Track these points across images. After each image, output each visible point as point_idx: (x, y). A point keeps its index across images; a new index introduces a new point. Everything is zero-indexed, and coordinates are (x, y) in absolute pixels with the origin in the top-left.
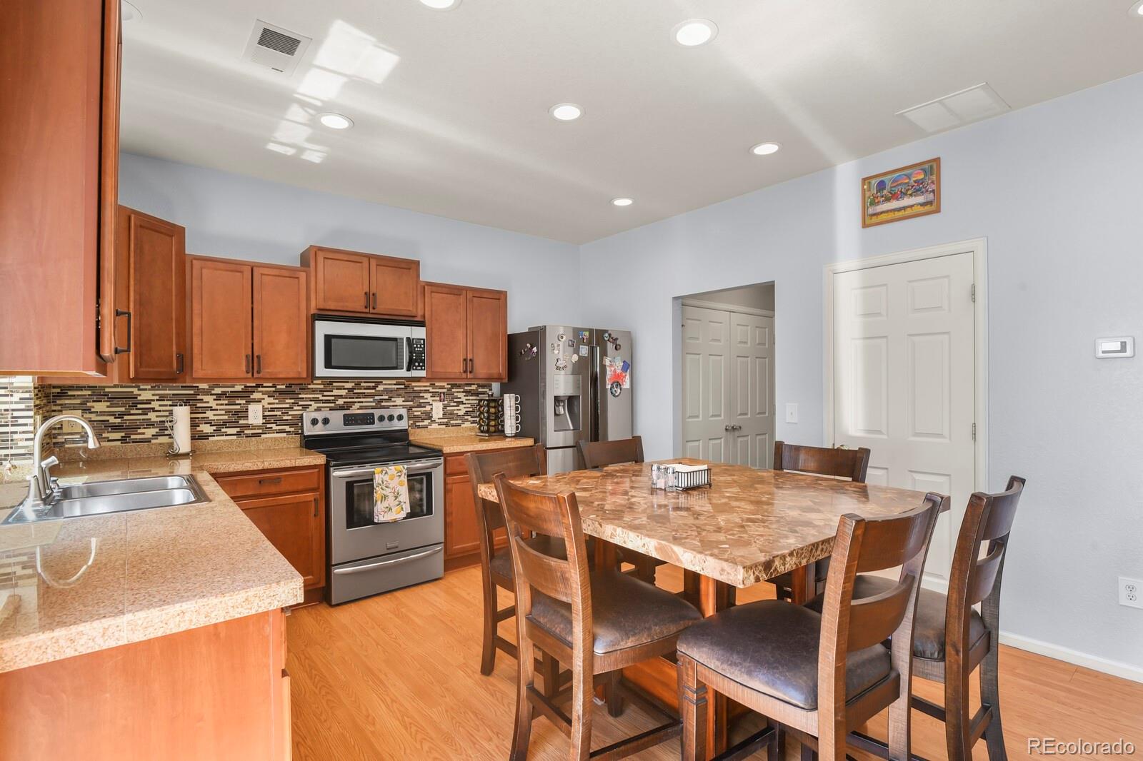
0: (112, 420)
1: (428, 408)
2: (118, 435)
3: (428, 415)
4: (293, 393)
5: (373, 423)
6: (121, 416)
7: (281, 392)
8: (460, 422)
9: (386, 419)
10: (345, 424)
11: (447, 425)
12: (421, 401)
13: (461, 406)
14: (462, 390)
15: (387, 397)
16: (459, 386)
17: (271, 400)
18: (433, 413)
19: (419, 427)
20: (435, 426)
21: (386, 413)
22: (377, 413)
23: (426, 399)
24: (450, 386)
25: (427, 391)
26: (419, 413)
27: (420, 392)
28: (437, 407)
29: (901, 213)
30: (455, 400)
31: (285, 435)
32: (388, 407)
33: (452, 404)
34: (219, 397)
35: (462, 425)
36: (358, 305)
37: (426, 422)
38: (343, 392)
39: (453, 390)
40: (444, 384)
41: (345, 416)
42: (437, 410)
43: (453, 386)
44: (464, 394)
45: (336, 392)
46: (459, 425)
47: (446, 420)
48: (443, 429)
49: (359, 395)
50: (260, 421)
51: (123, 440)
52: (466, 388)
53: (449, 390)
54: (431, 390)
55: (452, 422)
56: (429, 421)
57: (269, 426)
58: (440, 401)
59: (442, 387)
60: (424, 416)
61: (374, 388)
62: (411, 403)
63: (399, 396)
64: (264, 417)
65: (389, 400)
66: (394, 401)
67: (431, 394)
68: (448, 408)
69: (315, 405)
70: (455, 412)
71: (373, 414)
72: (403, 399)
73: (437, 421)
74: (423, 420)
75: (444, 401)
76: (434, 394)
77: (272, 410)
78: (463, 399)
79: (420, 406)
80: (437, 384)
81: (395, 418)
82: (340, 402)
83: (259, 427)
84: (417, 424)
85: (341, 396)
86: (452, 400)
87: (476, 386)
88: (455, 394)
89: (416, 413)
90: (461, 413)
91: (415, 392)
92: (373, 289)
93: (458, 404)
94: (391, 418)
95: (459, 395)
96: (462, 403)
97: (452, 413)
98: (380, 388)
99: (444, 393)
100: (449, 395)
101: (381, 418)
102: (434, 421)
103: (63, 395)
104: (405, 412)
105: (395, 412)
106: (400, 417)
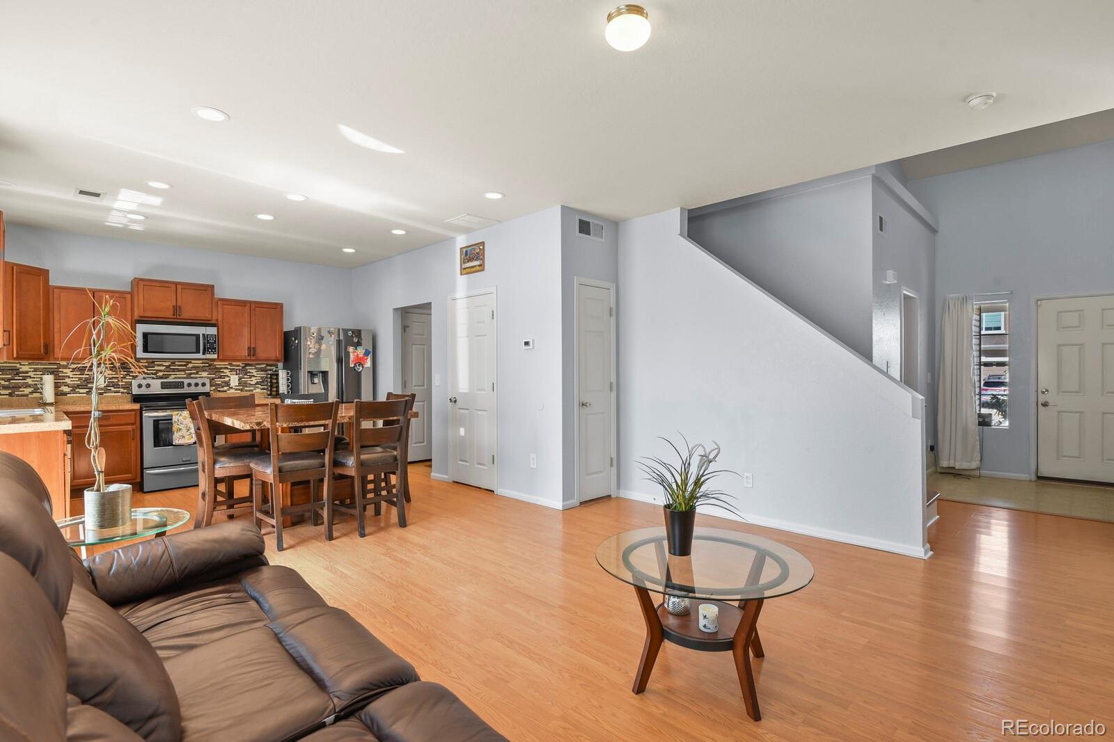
1: (227, 379)
3: (227, 384)
4: (126, 368)
5: (183, 387)
6: (8, 380)
7: (117, 368)
9: (193, 384)
10: (162, 388)
11: (241, 390)
12: (222, 374)
13: (253, 378)
14: (254, 368)
15: (195, 372)
16: (251, 365)
17: (111, 372)
18: (231, 382)
19: (219, 391)
20: (232, 391)
21: (193, 381)
22: (186, 381)
23: (226, 373)
24: (244, 365)
25: (227, 368)
26: (220, 382)
27: (221, 368)
29: (473, 269)
30: (248, 374)
31: (120, 394)
32: (196, 378)
33: (245, 377)
34: (74, 370)
35: (254, 391)
36: (169, 314)
37: (225, 388)
38: (163, 368)
39: (247, 368)
40: (240, 363)
41: (162, 383)
42: (234, 380)
43: (247, 365)
45: (156, 368)
47: (241, 387)
48: (238, 393)
49: (174, 370)
50: (102, 385)
53: (243, 367)
54: (229, 367)
55: (245, 388)
56: (228, 387)
57: (109, 388)
58: (237, 374)
59: (239, 366)
60: (223, 384)
61: (185, 365)
62: (213, 376)
63: (204, 371)
64: (105, 383)
65: (197, 373)
66: (200, 374)
67: (229, 370)
68: (243, 379)
69: (141, 376)
70: (248, 382)
71: (183, 382)
72: (207, 373)
73: (234, 387)
74: (223, 387)
75: (239, 375)
76: (231, 370)
77: (111, 378)
78: (255, 374)
79: (220, 377)
80: (234, 363)
81: (200, 385)
82: (160, 374)
83: (101, 389)
84: (218, 389)
85: (161, 371)
86: (246, 374)
87: (265, 365)
88: (248, 370)
89: (217, 382)
90: (252, 383)
91: (216, 368)
92: (179, 304)
93: (251, 377)
94: (197, 385)
95: (251, 371)
96: (254, 376)
97: (246, 383)
98: (190, 365)
99: (239, 370)
100: (243, 371)
101: (189, 384)
102: (232, 388)
104: (207, 381)
105: (200, 381)
106: (203, 384)
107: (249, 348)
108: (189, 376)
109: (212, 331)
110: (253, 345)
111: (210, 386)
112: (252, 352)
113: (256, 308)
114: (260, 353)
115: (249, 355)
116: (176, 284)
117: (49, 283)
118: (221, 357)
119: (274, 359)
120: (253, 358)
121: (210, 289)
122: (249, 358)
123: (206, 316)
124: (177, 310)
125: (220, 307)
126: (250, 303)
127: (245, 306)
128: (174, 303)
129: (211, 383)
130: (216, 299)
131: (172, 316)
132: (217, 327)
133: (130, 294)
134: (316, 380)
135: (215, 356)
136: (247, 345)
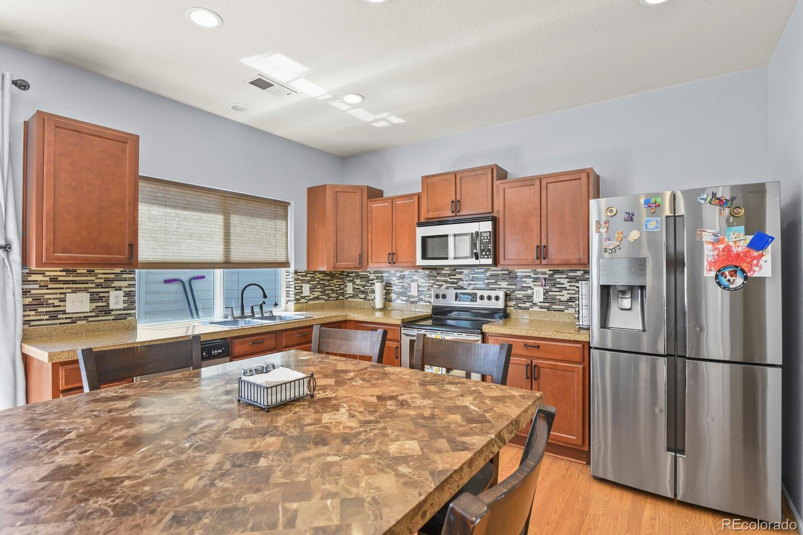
1: (529, 292)
2: (363, 296)
3: (529, 298)
4: (433, 276)
5: (476, 301)
6: (364, 286)
7: (427, 276)
8: (563, 307)
10: (455, 300)
11: (548, 309)
12: (523, 285)
13: (564, 292)
14: (565, 276)
15: (493, 281)
16: (562, 272)
17: (422, 281)
18: (535, 296)
19: (521, 308)
20: (536, 309)
21: (486, 293)
22: (479, 293)
23: (529, 283)
24: (551, 272)
25: (530, 277)
26: (521, 296)
27: (524, 277)
28: (538, 291)
30: (557, 286)
32: (494, 289)
33: (554, 289)
35: (566, 311)
36: (448, 212)
37: (528, 305)
38: (462, 276)
39: (555, 276)
40: (546, 270)
41: (457, 294)
42: (538, 294)
43: (556, 272)
44: (568, 280)
45: (458, 276)
46: (527, 309)
47: (548, 304)
48: (544, 313)
49: (473, 279)
50: (416, 294)
51: (365, 298)
52: (570, 274)
53: (552, 275)
54: (533, 276)
55: (553, 307)
56: (531, 304)
58: (542, 286)
59: (544, 273)
60: (525, 299)
61: (484, 273)
62: (514, 287)
63: (503, 280)
64: (418, 291)
65: (496, 283)
66: (500, 285)
67: (532, 280)
68: (550, 293)
70: (557, 297)
71: (476, 294)
72: (507, 283)
73: (539, 304)
74: (524, 302)
75: (545, 286)
76: (535, 279)
77: (423, 287)
78: (567, 285)
79: (522, 289)
80: (538, 270)
81: (493, 298)
83: (415, 298)
84: (520, 305)
86: (554, 285)
87: (582, 272)
88: (557, 280)
89: (518, 296)
91: (517, 277)
92: (458, 198)
93: (562, 289)
94: (489, 298)
95: (562, 281)
96: (566, 289)
97: (554, 298)
98: (488, 274)
99: (545, 279)
100: (550, 281)
101: (482, 298)
102: (535, 304)
103: (348, 276)
104: (501, 294)
105: (493, 294)
106: (497, 298)
107: (538, 246)
109: (487, 226)
110: (544, 243)
111: (506, 301)
112: (542, 253)
113: (548, 184)
114: (555, 255)
115: (538, 258)
116: (455, 174)
117: (368, 199)
118: (502, 261)
119: (574, 262)
120: (544, 262)
121: (490, 170)
122: (538, 262)
123: (485, 208)
124: (456, 204)
125: (501, 192)
126: (540, 179)
127: (533, 185)
128: (454, 199)
129: (507, 297)
130: (497, 183)
131: (451, 214)
132: (495, 220)
133: (419, 196)
134: (626, 303)
135: (489, 261)
136: (536, 243)
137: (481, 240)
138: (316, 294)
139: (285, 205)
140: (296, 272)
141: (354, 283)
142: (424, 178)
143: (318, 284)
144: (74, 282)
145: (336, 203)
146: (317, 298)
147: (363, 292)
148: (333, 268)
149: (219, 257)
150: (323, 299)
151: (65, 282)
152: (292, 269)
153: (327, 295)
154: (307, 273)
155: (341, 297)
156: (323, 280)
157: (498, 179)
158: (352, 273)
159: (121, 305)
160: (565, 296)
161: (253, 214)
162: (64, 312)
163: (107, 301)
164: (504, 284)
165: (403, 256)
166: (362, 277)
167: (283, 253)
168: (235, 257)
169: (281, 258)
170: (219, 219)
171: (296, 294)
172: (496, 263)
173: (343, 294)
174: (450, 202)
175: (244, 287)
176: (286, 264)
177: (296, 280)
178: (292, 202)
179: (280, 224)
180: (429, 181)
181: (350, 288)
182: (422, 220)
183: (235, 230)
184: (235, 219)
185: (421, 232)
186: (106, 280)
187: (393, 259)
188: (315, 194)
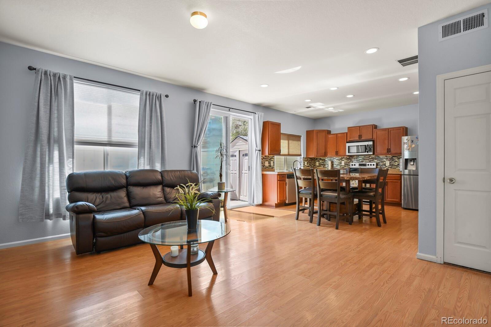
0: (322, 164)
1: (385, 163)
2: (323, 166)
4: (350, 159)
5: (366, 166)
6: (323, 163)
7: (348, 159)
10: (359, 166)
11: (391, 168)
13: (396, 163)
16: (395, 156)
17: (346, 160)
18: (386, 164)
22: (367, 163)
23: (384, 160)
24: (392, 156)
25: (385, 158)
26: (382, 164)
27: (383, 158)
28: (388, 163)
37: (384, 167)
40: (390, 156)
41: (359, 164)
45: (359, 159)
47: (391, 166)
49: (365, 159)
50: (344, 165)
51: (323, 167)
52: (398, 157)
53: (392, 158)
55: (393, 167)
58: (389, 161)
59: (390, 157)
62: (379, 161)
63: (376, 159)
64: (345, 164)
65: (373, 160)
68: (391, 163)
71: (366, 164)
77: (346, 162)
78: (397, 160)
79: (382, 162)
80: (387, 156)
83: (343, 166)
84: (381, 167)
85: (361, 160)
86: (393, 161)
90: (395, 164)
91: (381, 158)
92: (361, 134)
93: (395, 162)
94: (371, 165)
95: (395, 159)
96: (396, 161)
97: (393, 164)
98: (371, 157)
99: (390, 159)
100: (392, 159)
101: (368, 165)
102: (387, 167)
103: (316, 159)
104: (375, 164)
105: (372, 164)
106: (374, 165)
107: (387, 149)
108: (370, 162)
109: (371, 143)
110: (389, 148)
111: (377, 166)
112: (389, 151)
113: (391, 131)
114: (393, 151)
115: (387, 152)
116: (360, 127)
117: (327, 134)
118: (376, 153)
119: (399, 153)
120: (389, 153)
121: (372, 126)
122: (387, 153)
123: (370, 137)
124: (360, 136)
125: (376, 133)
126: (388, 129)
127: (386, 131)
128: (359, 134)
129: (377, 164)
130: (374, 130)
131: (358, 139)
132: (373, 141)
133: (347, 133)
134: (412, 163)
135: (372, 153)
136: (387, 148)
137: (369, 147)
138: (308, 165)
139: (300, 137)
140: (304, 158)
141: (319, 162)
142: (348, 128)
143: (309, 162)
144: (266, 159)
145: (317, 136)
146: (308, 166)
147: (322, 165)
148: (317, 156)
149: (287, 153)
150: (310, 167)
151: (265, 159)
152: (302, 157)
153: (311, 165)
154: (306, 158)
155: (314, 167)
156: (310, 160)
157: (374, 129)
158: (318, 158)
159: (273, 165)
160: (396, 164)
161: (293, 140)
162: (265, 166)
163: (271, 164)
164: (376, 161)
165: (341, 152)
166: (322, 160)
167: (299, 151)
168: (290, 153)
169: (299, 154)
170: (287, 141)
171: (304, 165)
172: (374, 154)
173: (315, 166)
174: (358, 136)
175: (294, 162)
176: (300, 155)
177: (304, 160)
178: (302, 136)
179: (299, 142)
180: (350, 129)
181: (317, 164)
182: (348, 141)
183: (290, 145)
184: (290, 142)
185: (348, 145)
186: (271, 158)
187: (337, 153)
188: (309, 133)
